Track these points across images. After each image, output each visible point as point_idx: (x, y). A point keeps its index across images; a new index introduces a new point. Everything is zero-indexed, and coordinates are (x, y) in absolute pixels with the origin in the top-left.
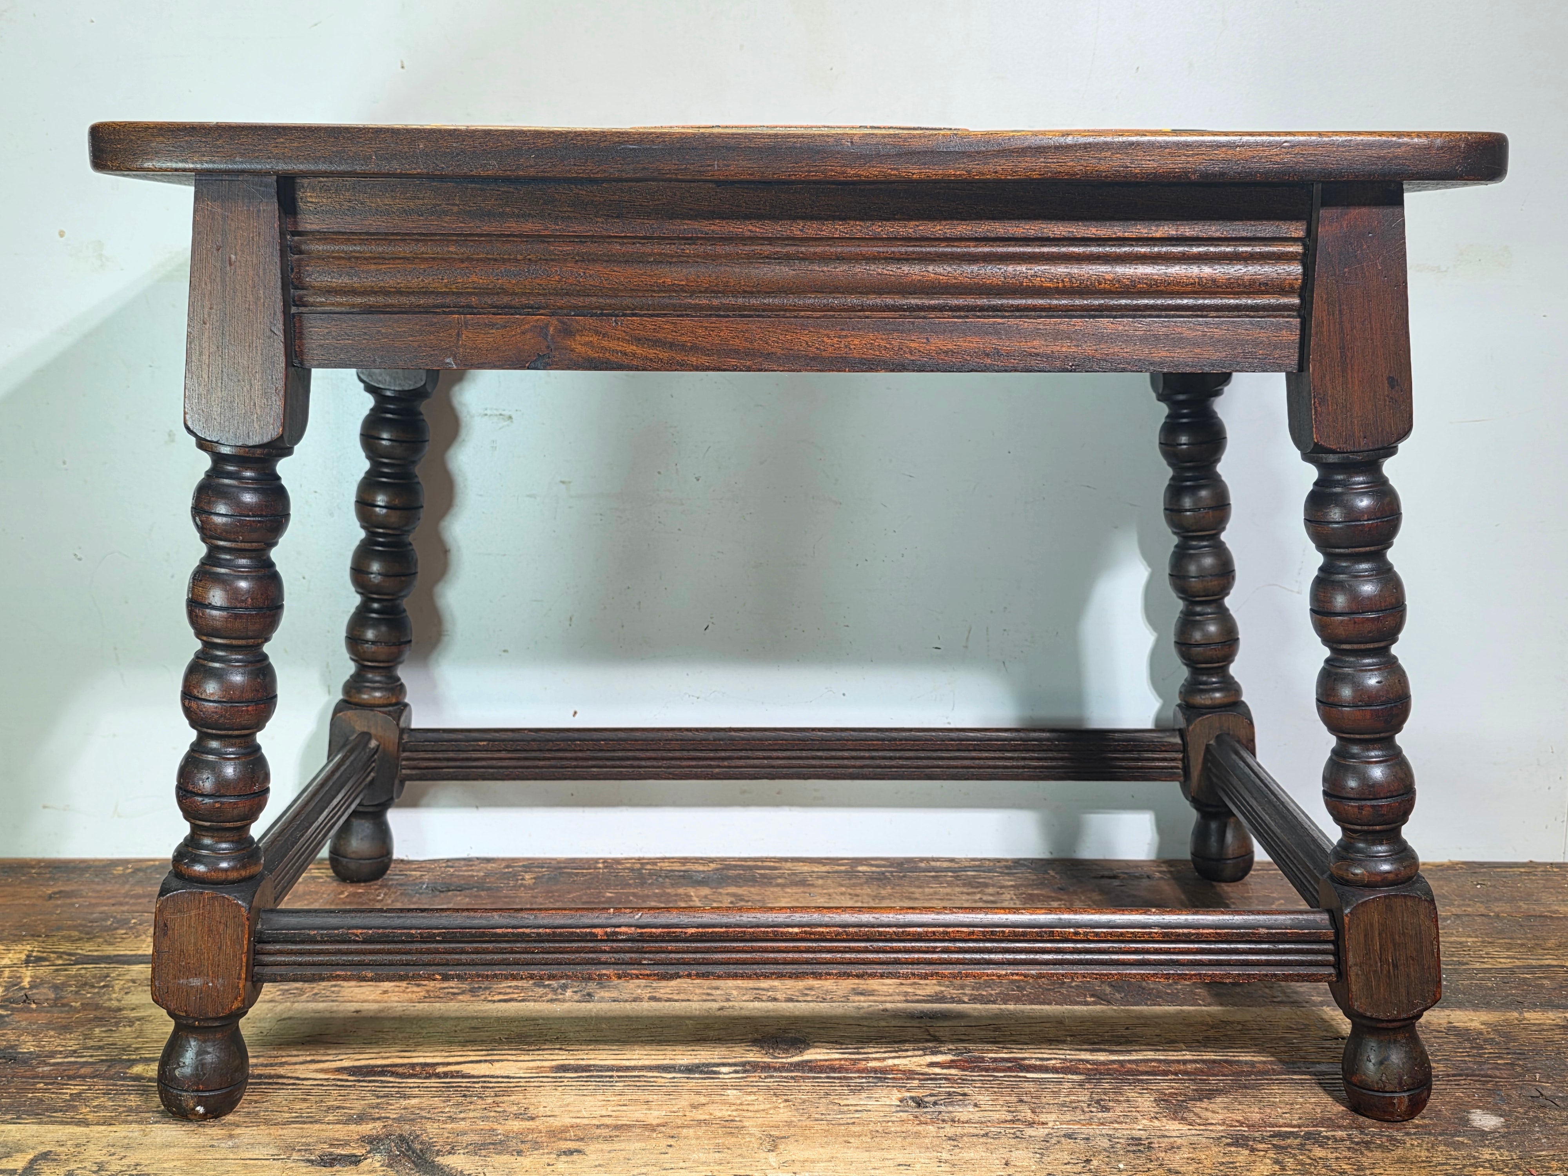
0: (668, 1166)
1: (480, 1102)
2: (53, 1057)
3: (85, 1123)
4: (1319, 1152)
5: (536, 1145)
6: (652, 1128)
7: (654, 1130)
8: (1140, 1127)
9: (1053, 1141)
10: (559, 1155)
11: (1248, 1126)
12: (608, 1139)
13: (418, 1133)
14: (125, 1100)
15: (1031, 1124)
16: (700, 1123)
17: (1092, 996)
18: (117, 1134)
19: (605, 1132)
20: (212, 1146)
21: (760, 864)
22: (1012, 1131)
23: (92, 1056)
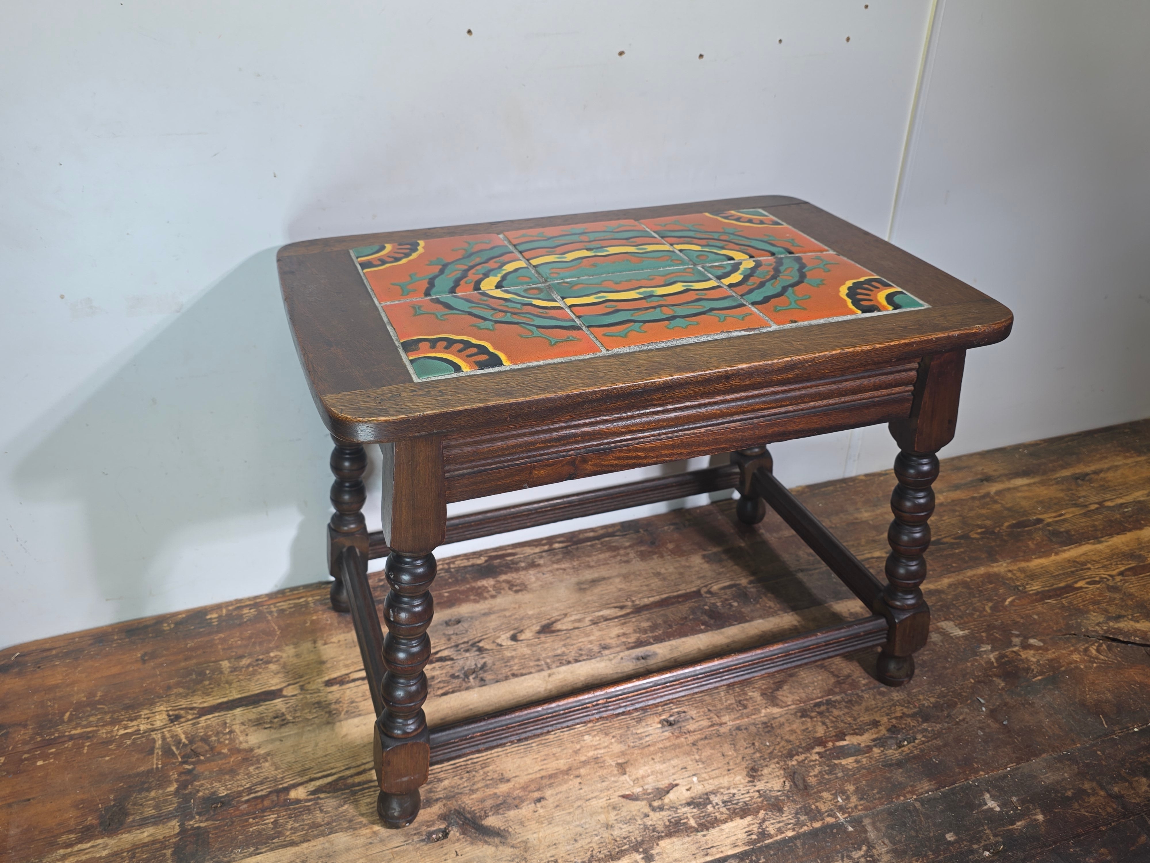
1: (477, 775)
2: (241, 796)
3: (295, 843)
5: (521, 799)
6: (566, 773)
7: (568, 774)
8: (763, 715)
9: (734, 734)
10: (535, 804)
11: (804, 702)
12: (551, 786)
13: (463, 805)
14: (303, 820)
15: (721, 725)
16: (584, 763)
17: (703, 624)
18: (317, 847)
19: (547, 781)
20: (371, 843)
22: (715, 732)
23: (262, 790)
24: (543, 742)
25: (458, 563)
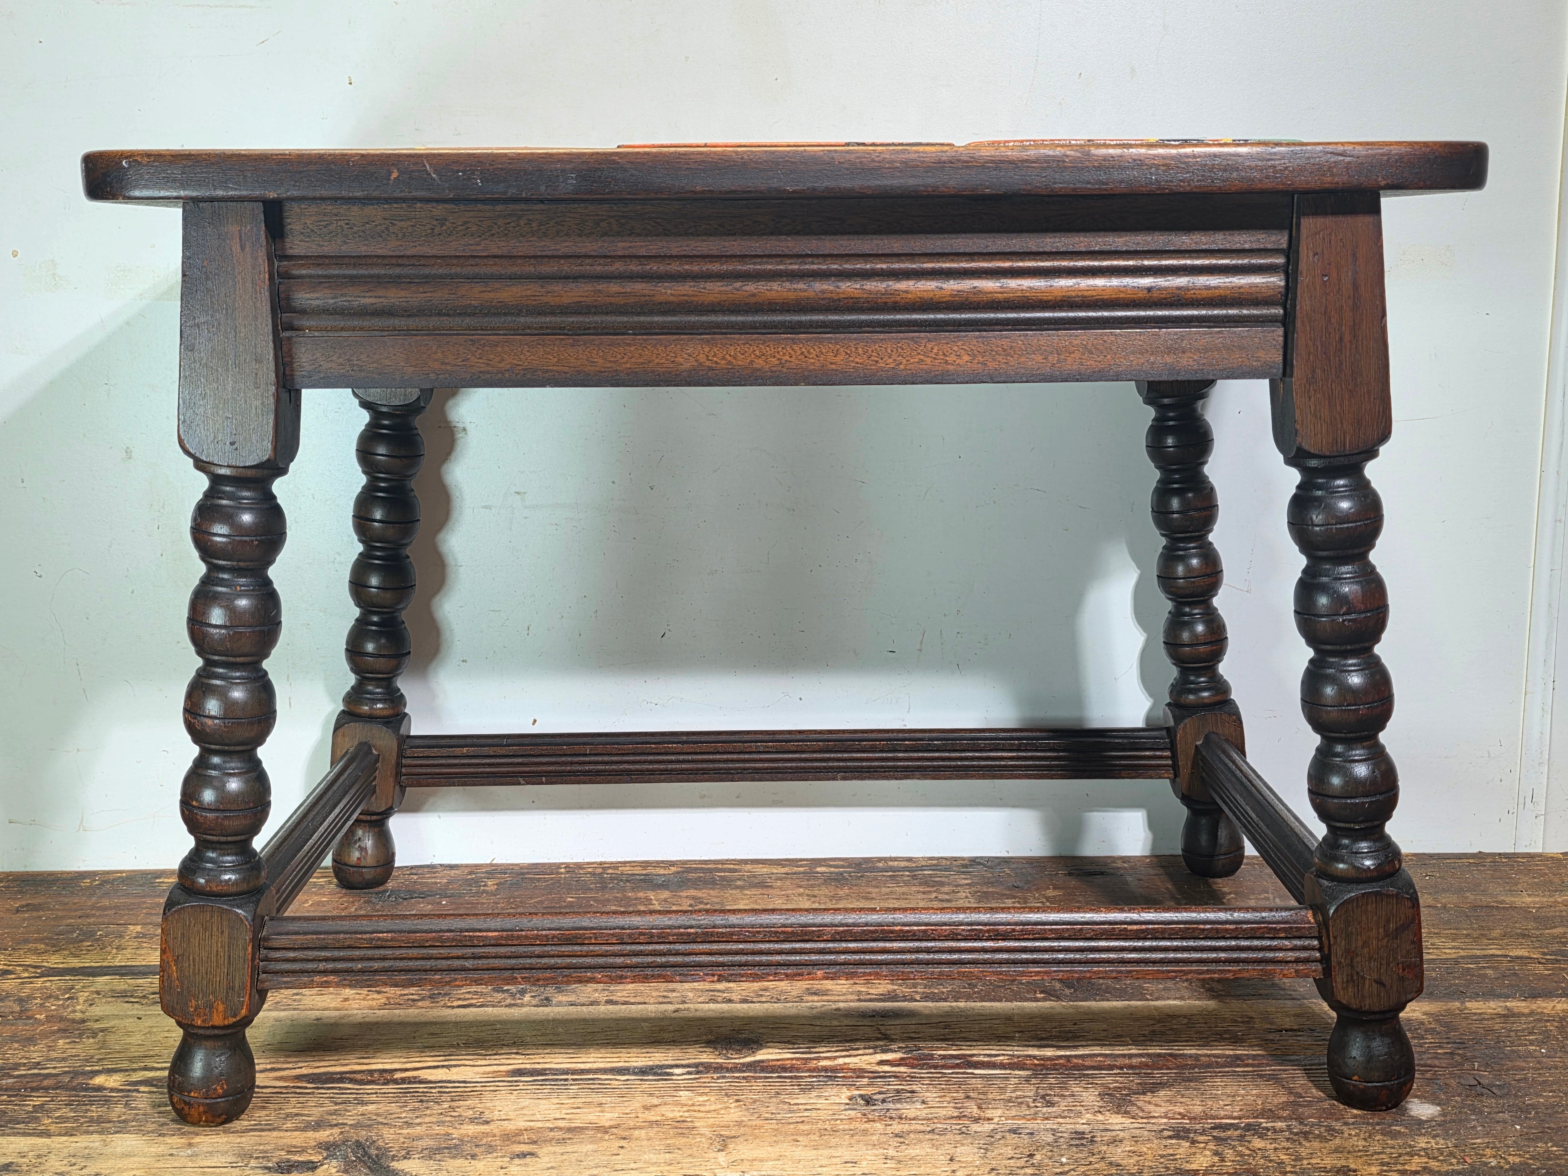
0: (619, 1167)
1: (436, 1107)
2: (16, 1069)
3: (47, 1134)
4: (1258, 1143)
5: (490, 1149)
6: (605, 1130)
7: (607, 1132)
8: (1084, 1121)
9: (998, 1136)
10: (512, 1158)
11: (1189, 1119)
12: (562, 1141)
13: (375, 1138)
14: (87, 1111)
15: (977, 1120)
16: (652, 1124)
17: (1041, 992)
18: (78, 1144)
19: (558, 1135)
20: (171, 1155)
21: (720, 866)
22: (958, 1127)
23: (55, 1068)
24: (592, 1087)
25: (627, 869)
